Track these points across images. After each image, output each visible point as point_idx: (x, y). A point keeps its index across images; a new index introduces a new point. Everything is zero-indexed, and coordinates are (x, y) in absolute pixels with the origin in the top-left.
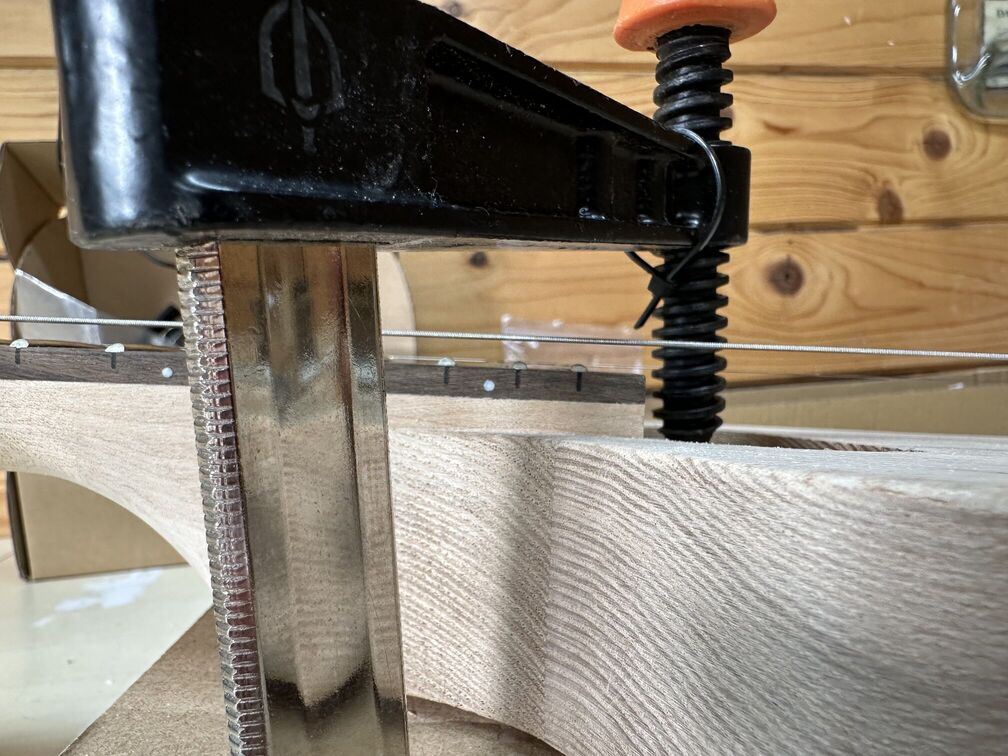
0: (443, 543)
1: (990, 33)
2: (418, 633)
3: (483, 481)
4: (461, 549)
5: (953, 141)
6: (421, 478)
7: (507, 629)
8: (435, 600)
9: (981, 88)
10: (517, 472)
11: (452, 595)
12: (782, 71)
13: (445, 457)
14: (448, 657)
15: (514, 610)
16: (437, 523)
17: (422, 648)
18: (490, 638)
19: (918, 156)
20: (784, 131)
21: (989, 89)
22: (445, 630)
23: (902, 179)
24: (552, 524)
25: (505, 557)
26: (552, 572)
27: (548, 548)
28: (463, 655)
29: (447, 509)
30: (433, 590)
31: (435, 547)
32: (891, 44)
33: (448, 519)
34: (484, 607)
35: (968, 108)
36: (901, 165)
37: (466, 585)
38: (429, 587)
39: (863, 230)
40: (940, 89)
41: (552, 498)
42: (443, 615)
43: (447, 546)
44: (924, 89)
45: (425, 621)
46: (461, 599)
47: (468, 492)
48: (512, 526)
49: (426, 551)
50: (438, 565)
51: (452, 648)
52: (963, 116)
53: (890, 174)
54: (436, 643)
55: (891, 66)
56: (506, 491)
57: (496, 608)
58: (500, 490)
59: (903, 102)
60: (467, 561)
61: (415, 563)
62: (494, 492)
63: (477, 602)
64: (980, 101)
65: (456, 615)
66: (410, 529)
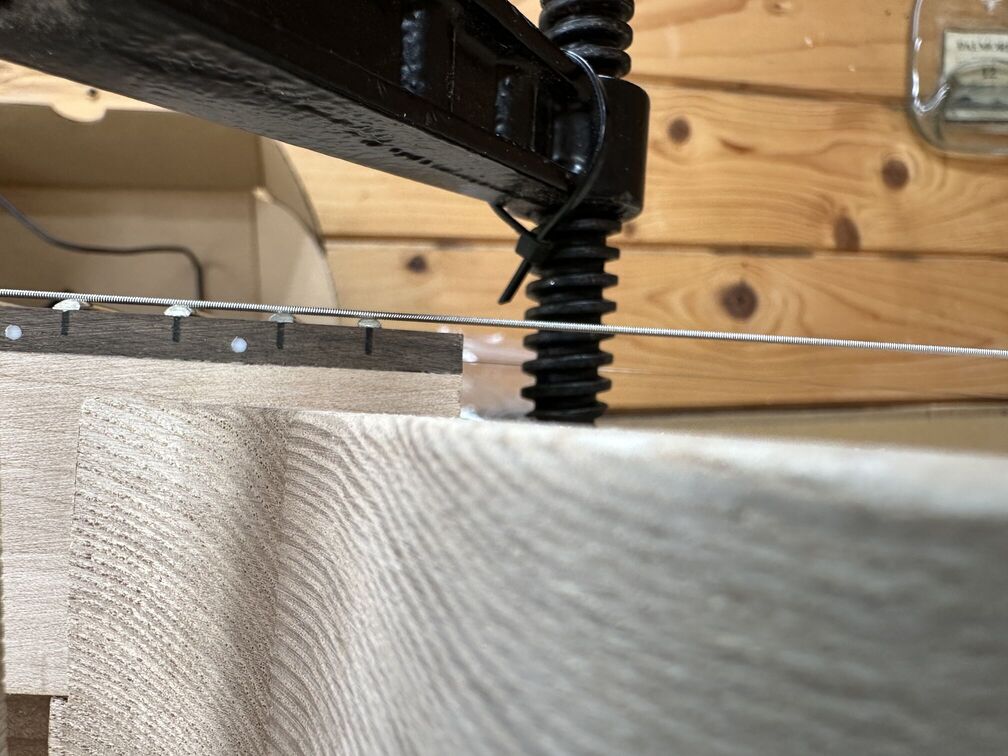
0: (156, 563)
1: (950, 65)
2: (123, 693)
3: (207, 474)
4: (178, 573)
5: (912, 172)
6: (131, 469)
7: (228, 693)
8: (144, 646)
9: (939, 118)
10: (247, 460)
11: (166, 640)
12: (742, 88)
13: (162, 439)
14: (160, 730)
15: (236, 665)
16: (150, 534)
17: (127, 715)
18: (210, 705)
19: (876, 185)
20: (741, 150)
21: (948, 121)
22: (155, 690)
23: (860, 207)
24: (280, 537)
25: (230, 587)
26: (279, 611)
27: (276, 574)
28: (178, 729)
29: (163, 513)
30: (143, 632)
31: (146, 569)
32: (853, 70)
33: (164, 528)
34: (203, 659)
35: (928, 140)
36: (859, 192)
37: (182, 625)
38: (137, 627)
39: (820, 258)
40: (898, 118)
41: (282, 498)
42: (155, 668)
43: (161, 568)
44: (884, 118)
45: (132, 677)
46: (176, 647)
47: (188, 490)
48: (239, 541)
49: (135, 574)
50: (149, 596)
51: (165, 717)
52: (922, 147)
53: (848, 201)
54: (144, 709)
55: (852, 91)
56: (233, 487)
57: (218, 661)
58: (227, 488)
59: (863, 129)
60: (185, 591)
61: (121, 591)
62: (220, 489)
63: (195, 652)
64: (939, 133)
65: (170, 670)
66: (115, 542)
